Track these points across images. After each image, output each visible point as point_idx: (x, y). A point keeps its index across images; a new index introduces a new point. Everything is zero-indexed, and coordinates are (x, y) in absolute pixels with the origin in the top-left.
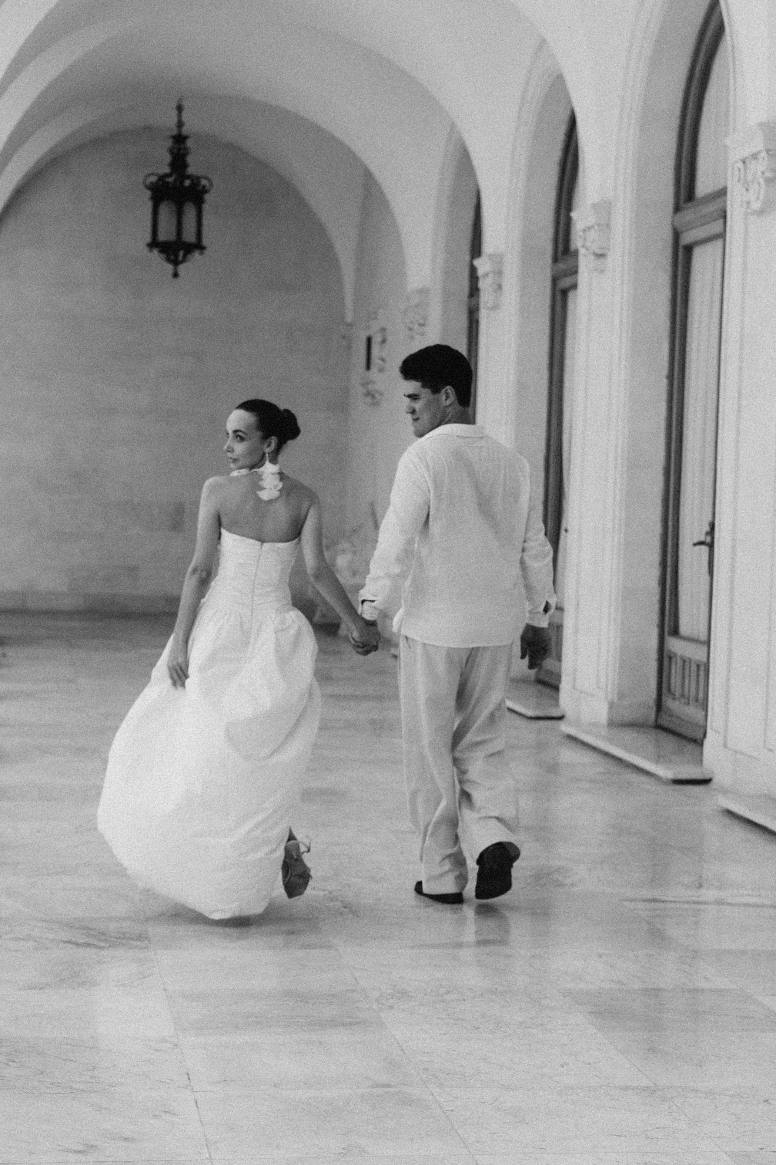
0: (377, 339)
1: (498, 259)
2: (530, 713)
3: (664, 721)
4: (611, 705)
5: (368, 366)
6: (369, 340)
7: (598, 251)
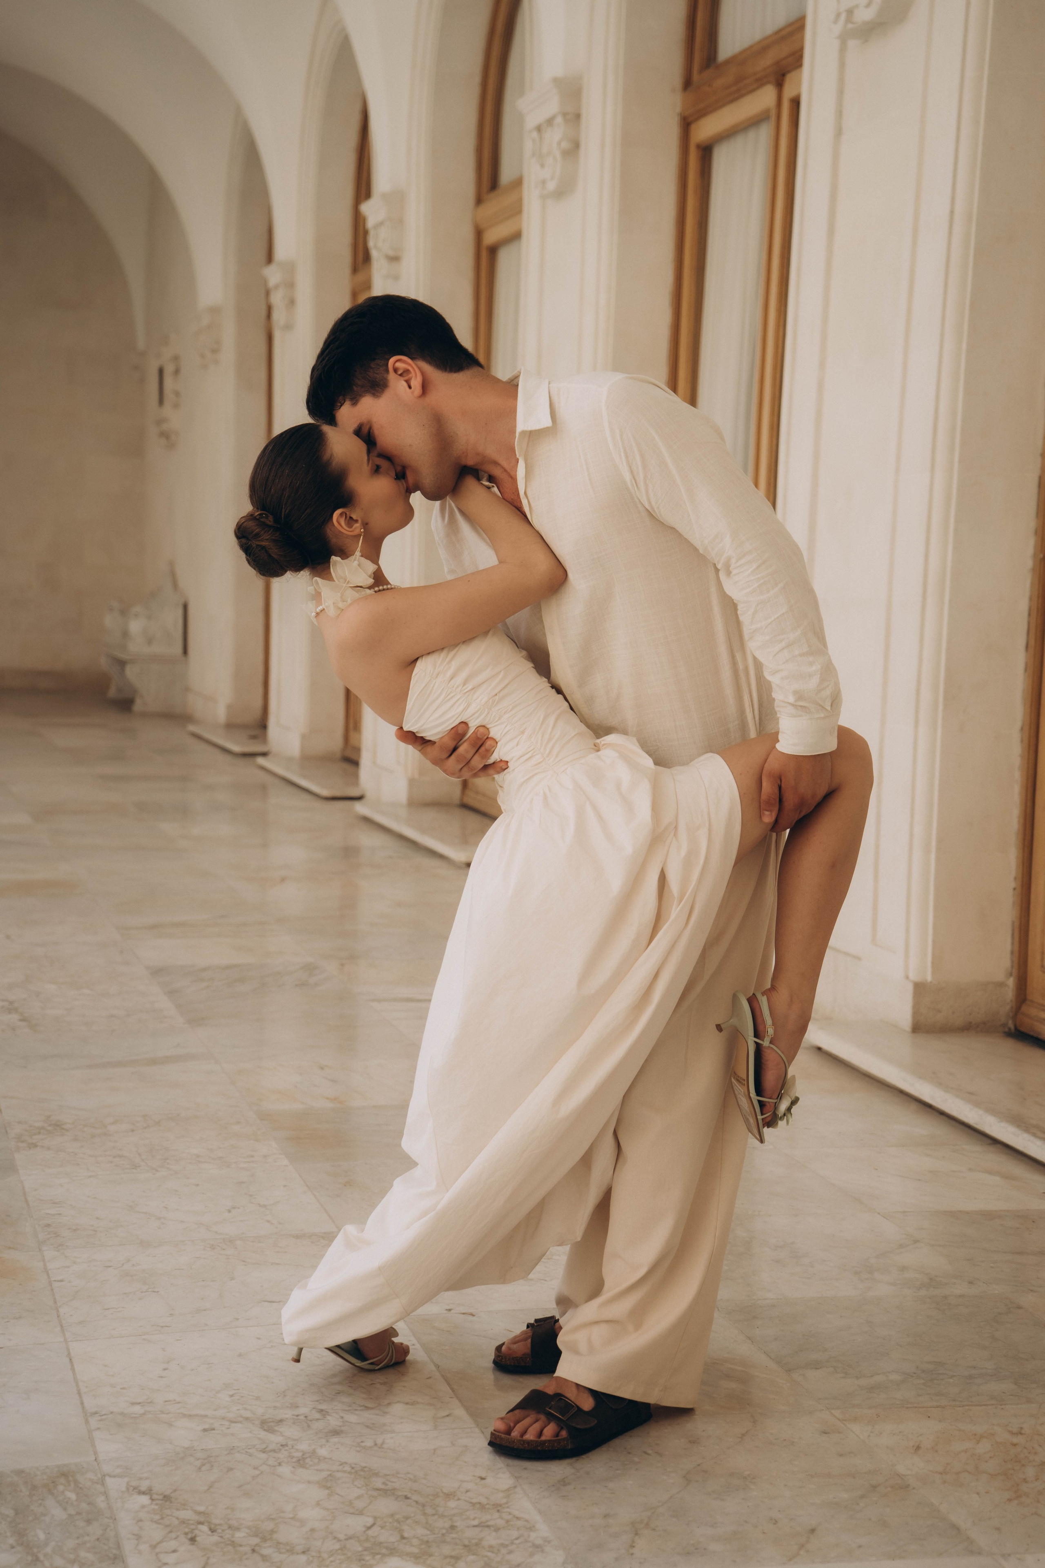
0: (169, 369)
1: (290, 268)
2: (325, 793)
3: (470, 800)
4: (412, 782)
5: (161, 401)
6: (161, 372)
7: (391, 253)
